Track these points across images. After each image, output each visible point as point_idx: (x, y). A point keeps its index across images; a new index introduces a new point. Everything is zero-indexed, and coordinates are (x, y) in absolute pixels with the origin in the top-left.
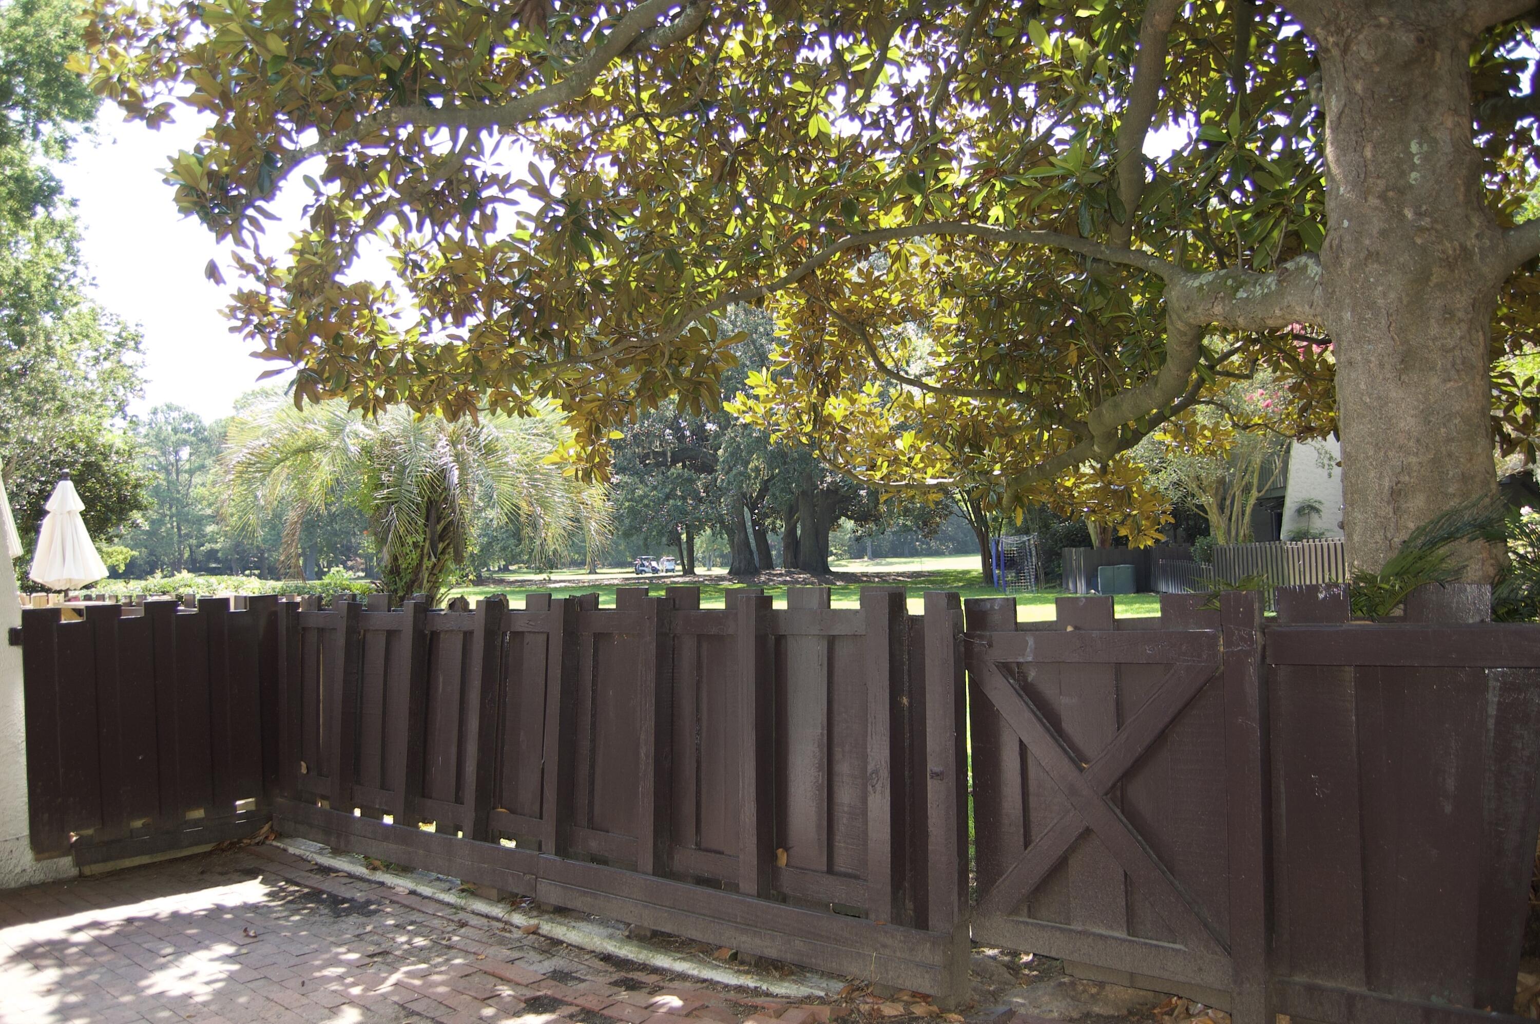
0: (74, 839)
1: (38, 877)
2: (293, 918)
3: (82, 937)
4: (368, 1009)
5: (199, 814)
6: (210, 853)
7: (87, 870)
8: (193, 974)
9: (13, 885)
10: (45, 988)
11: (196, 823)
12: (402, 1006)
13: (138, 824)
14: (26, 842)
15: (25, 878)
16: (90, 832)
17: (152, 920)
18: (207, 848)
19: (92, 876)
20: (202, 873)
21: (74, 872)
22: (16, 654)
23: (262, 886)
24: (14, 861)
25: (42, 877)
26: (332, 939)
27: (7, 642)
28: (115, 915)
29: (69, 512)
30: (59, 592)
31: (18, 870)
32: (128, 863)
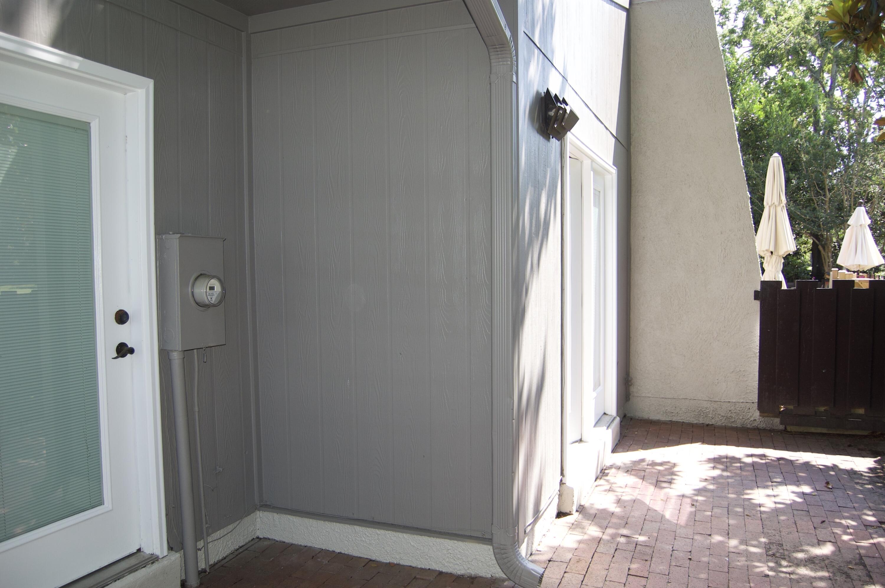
0: (782, 409)
1: (762, 426)
2: (867, 486)
3: (749, 460)
4: (840, 551)
5: (861, 411)
6: (865, 437)
7: (789, 428)
8: (777, 496)
9: (749, 426)
10: (705, 477)
11: (859, 416)
12: (861, 557)
13: (822, 409)
14: (756, 405)
15: (755, 424)
16: (791, 407)
17: (791, 462)
18: (865, 433)
19: (791, 432)
20: (850, 446)
21: (782, 427)
22: (757, 305)
23: (874, 463)
24: (751, 414)
25: (764, 426)
26: (871, 505)
27: (753, 297)
28: (773, 454)
29: (861, 225)
30: (854, 272)
31: (752, 419)
32: (813, 430)
